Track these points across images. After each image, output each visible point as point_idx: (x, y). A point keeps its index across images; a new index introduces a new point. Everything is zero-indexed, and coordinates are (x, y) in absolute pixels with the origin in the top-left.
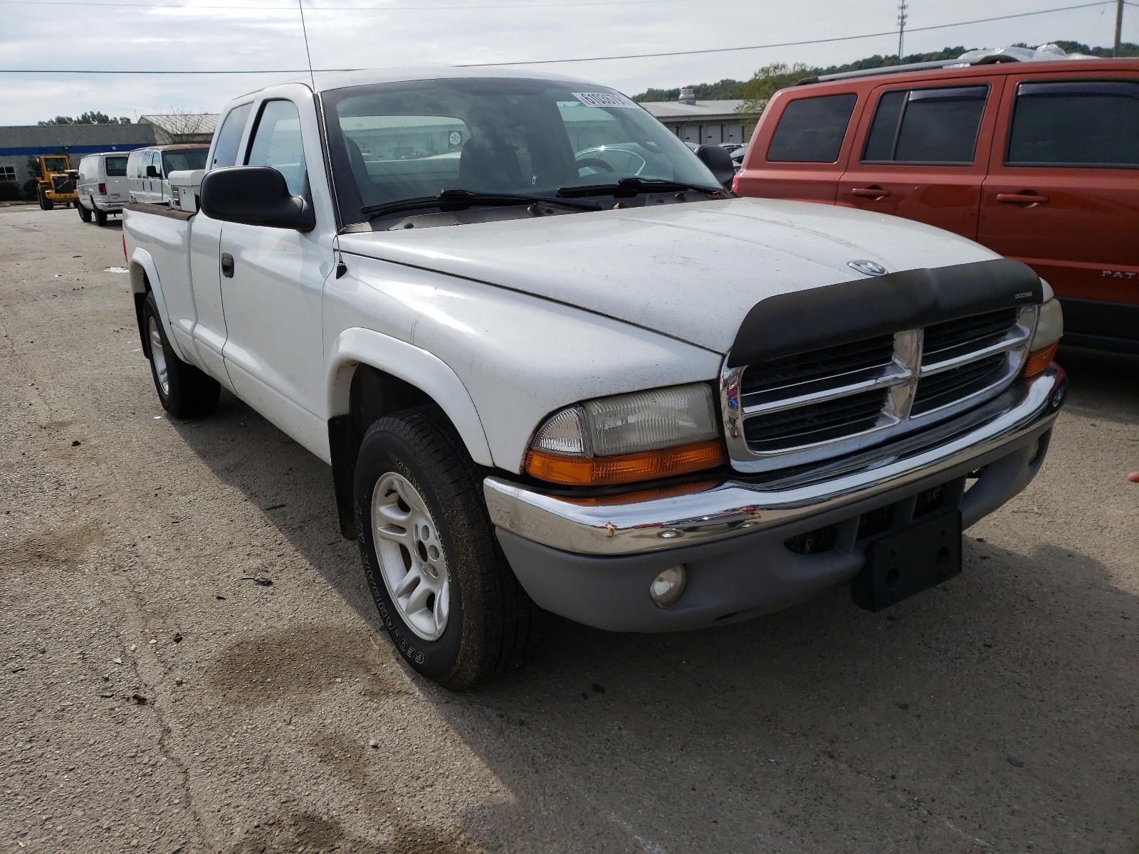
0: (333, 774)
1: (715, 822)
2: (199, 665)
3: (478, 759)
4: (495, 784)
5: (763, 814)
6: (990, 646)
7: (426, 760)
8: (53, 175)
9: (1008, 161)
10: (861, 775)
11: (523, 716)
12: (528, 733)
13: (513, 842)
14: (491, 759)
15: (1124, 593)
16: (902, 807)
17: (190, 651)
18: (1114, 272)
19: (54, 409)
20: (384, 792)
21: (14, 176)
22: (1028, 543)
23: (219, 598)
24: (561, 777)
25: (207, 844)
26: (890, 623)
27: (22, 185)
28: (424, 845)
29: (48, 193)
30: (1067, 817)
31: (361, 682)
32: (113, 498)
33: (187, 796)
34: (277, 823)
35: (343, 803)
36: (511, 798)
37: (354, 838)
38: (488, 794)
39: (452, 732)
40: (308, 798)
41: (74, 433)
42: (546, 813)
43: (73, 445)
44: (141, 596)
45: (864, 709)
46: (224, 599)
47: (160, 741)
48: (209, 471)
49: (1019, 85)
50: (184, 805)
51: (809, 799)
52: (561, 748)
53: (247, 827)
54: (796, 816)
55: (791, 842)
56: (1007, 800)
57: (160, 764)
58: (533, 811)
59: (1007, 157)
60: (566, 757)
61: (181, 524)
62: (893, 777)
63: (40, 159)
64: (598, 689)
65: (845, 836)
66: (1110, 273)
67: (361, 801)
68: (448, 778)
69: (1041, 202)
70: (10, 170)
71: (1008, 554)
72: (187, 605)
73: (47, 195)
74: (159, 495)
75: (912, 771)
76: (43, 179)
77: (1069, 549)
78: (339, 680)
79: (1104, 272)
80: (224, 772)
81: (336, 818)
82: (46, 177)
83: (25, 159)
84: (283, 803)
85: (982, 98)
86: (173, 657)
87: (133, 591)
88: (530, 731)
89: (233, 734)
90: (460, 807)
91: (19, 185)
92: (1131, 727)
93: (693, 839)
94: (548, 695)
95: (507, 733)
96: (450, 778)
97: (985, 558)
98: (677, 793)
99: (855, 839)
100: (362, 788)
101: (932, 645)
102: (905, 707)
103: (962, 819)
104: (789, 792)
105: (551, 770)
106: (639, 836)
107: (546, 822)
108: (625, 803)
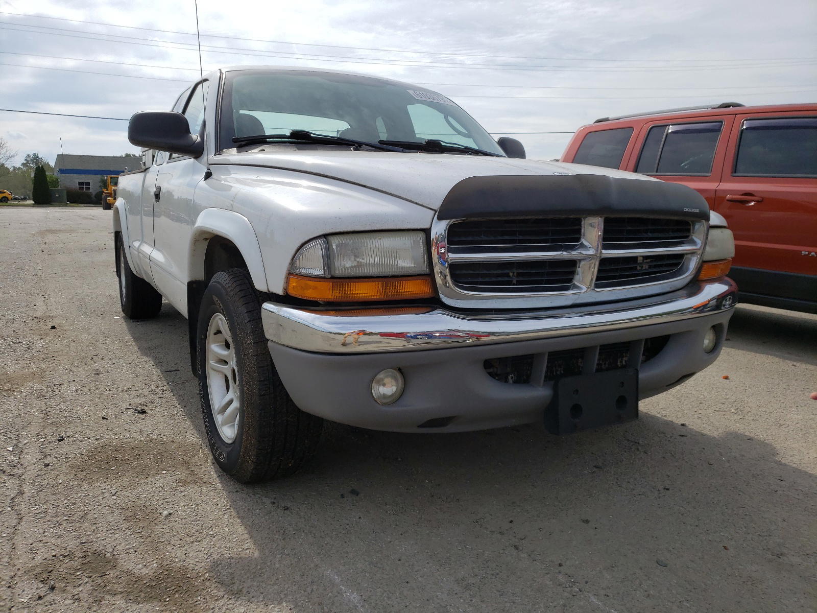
0: (129, 528)
1: (407, 582)
2: (67, 456)
3: (243, 528)
4: (249, 544)
5: (447, 580)
6: (668, 489)
7: (203, 526)
8: (114, 188)
9: (735, 172)
10: (535, 562)
11: (289, 505)
12: (289, 515)
13: (244, 582)
14: (253, 529)
15: (786, 465)
16: (560, 585)
17: (64, 448)
18: (810, 253)
19: (49, 309)
20: (162, 542)
21: (89, 188)
22: (719, 430)
23: (103, 418)
24: (301, 544)
25: (12, 564)
26: (595, 469)
27: (94, 193)
28: (174, 578)
29: (109, 200)
30: (692, 603)
31: (181, 474)
32: (60, 358)
33: (14, 533)
34: (70, 556)
35: (127, 547)
36: (256, 554)
37: (123, 570)
38: (240, 549)
39: (232, 510)
40: (102, 542)
41: (55, 322)
42: (278, 566)
43: (51, 329)
44: (48, 414)
45: (554, 521)
46: (107, 419)
47: (13, 499)
48: (136, 348)
49: (744, 122)
50: (9, 538)
51: (488, 574)
52: (309, 526)
53: (46, 556)
54: (473, 584)
55: (462, 600)
56: (646, 587)
57: (5, 512)
58: (269, 564)
59: (735, 170)
60: (311, 533)
61: (101, 375)
62: (560, 565)
63: (107, 177)
64: (354, 492)
65: (506, 600)
66: (807, 253)
67: (141, 547)
68: (214, 537)
69: (758, 201)
70: (88, 184)
71: (702, 435)
72: (79, 421)
73: (108, 201)
74: (94, 359)
75: (577, 562)
76: (107, 190)
77: (750, 435)
78: (164, 472)
79: (803, 252)
80: (49, 521)
81: (116, 556)
82: (109, 189)
83: (99, 177)
84: (83, 543)
85: (718, 130)
86: (51, 450)
87: (45, 410)
88: (290, 514)
89: (69, 498)
90: (215, 556)
91: (92, 194)
92: (764, 549)
93: (385, 592)
94: (314, 494)
95: (272, 514)
96: (216, 538)
97: (683, 436)
98: (386, 561)
99: (514, 603)
100: (147, 538)
101: (623, 486)
102: (587, 521)
103: (606, 596)
104: (473, 568)
105: (296, 539)
106: (343, 586)
107: (275, 572)
108: (343, 564)
